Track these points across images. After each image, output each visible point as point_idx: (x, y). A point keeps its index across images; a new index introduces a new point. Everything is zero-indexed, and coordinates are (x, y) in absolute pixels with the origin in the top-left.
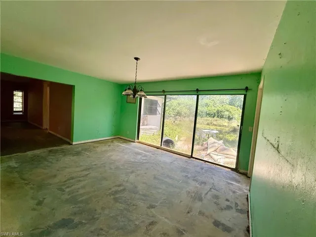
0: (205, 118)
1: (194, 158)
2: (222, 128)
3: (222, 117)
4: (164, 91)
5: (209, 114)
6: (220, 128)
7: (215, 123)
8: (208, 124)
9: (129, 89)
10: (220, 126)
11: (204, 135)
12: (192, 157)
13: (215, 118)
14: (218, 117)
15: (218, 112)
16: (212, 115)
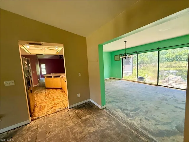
0: (165, 63)
1: (159, 85)
2: (182, 68)
3: (181, 60)
4: (136, 52)
5: (168, 60)
6: (179, 68)
7: (174, 65)
8: (168, 67)
9: (124, 55)
10: (180, 67)
11: (165, 74)
12: (158, 85)
13: (174, 62)
14: (177, 60)
15: (177, 57)
16: (171, 59)
